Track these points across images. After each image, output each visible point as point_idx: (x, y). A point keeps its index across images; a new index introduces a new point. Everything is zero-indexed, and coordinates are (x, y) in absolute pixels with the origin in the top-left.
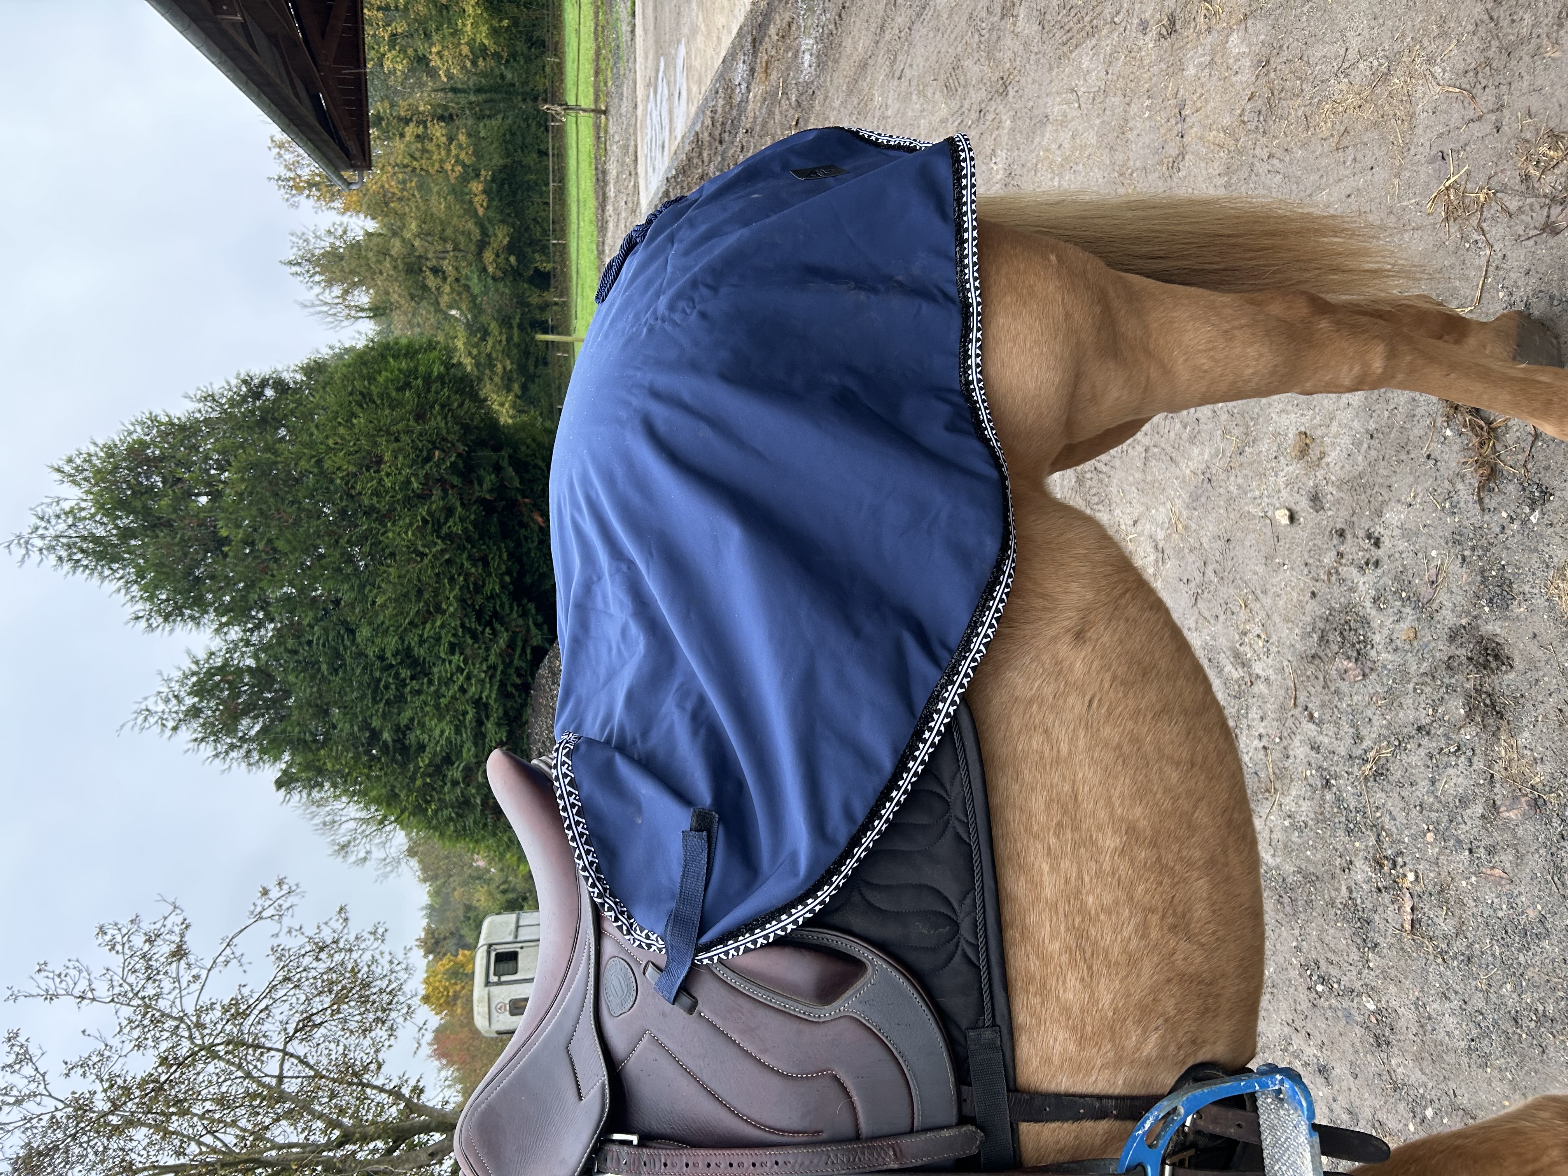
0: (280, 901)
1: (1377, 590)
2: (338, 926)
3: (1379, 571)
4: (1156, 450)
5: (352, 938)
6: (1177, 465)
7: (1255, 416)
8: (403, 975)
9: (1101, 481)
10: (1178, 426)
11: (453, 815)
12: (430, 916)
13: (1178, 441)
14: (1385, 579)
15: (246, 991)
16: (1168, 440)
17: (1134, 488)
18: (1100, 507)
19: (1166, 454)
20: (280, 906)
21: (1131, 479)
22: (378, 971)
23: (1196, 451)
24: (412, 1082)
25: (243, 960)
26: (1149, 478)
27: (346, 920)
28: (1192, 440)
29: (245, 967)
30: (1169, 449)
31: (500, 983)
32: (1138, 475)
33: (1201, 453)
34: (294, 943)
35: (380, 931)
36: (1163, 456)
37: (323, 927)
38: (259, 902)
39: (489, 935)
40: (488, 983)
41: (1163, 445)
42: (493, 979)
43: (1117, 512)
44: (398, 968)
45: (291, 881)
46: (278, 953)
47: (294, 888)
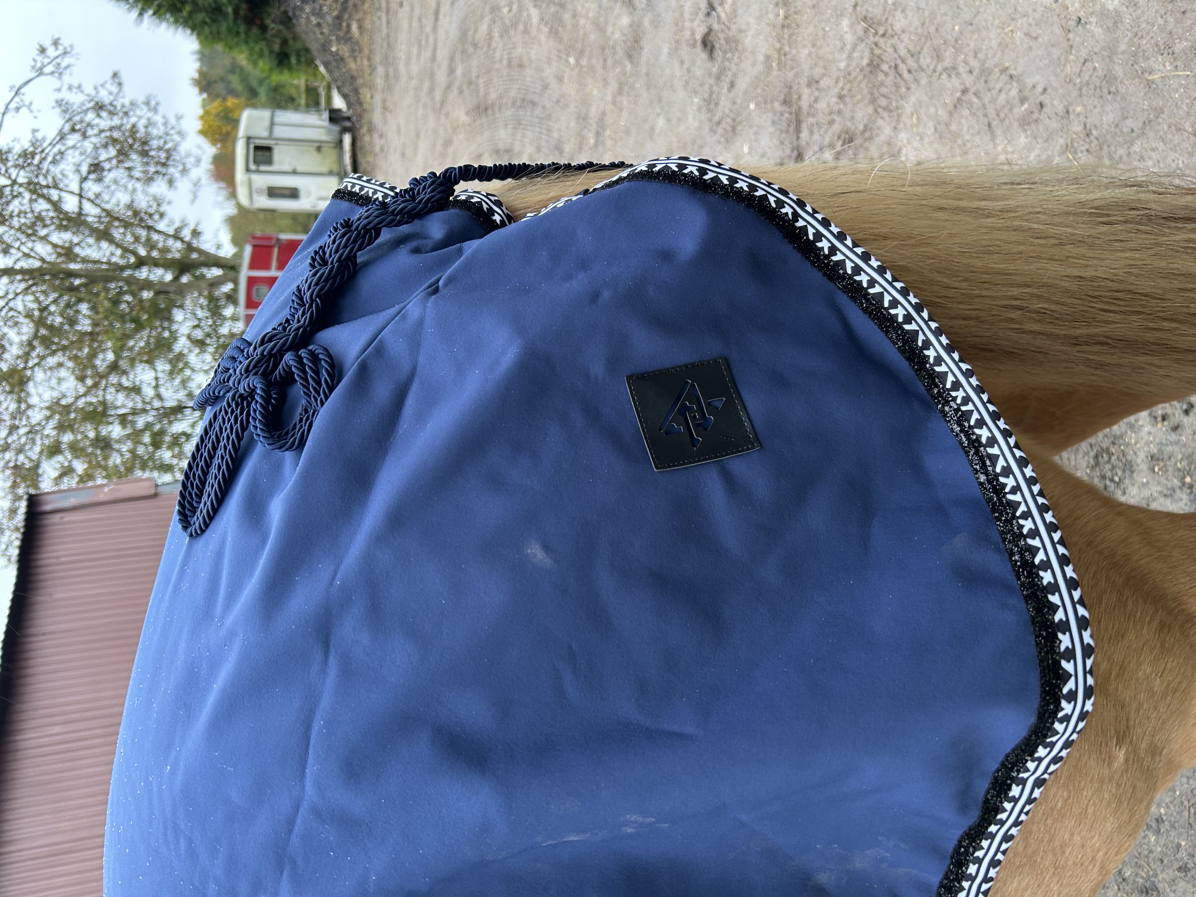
0: (58, 60)
1: (1161, 451)
2: (114, 89)
3: (1173, 437)
4: (975, 100)
5: (127, 103)
6: (993, 138)
7: (1116, 157)
8: (177, 138)
9: (897, 87)
10: (1014, 92)
11: (207, 20)
12: (201, 60)
13: (1006, 110)
14: (1176, 449)
15: (39, 135)
16: (993, 100)
17: (931, 124)
18: (885, 114)
19: (985, 115)
20: (59, 64)
21: (932, 110)
22: (154, 132)
23: (1023, 140)
24: (192, 226)
25: (33, 107)
26: (953, 127)
27: (120, 84)
28: (1025, 122)
29: (36, 114)
30: (991, 112)
31: (258, 171)
32: (942, 113)
33: (1029, 148)
34: (76, 99)
35: (153, 103)
36: (980, 113)
37: (100, 88)
38: (39, 59)
39: (248, 127)
40: (248, 170)
41: (986, 100)
42: (253, 167)
43: (903, 136)
44: (172, 132)
45: (65, 42)
46: (62, 105)
47: (69, 49)
